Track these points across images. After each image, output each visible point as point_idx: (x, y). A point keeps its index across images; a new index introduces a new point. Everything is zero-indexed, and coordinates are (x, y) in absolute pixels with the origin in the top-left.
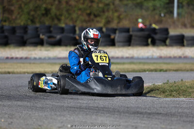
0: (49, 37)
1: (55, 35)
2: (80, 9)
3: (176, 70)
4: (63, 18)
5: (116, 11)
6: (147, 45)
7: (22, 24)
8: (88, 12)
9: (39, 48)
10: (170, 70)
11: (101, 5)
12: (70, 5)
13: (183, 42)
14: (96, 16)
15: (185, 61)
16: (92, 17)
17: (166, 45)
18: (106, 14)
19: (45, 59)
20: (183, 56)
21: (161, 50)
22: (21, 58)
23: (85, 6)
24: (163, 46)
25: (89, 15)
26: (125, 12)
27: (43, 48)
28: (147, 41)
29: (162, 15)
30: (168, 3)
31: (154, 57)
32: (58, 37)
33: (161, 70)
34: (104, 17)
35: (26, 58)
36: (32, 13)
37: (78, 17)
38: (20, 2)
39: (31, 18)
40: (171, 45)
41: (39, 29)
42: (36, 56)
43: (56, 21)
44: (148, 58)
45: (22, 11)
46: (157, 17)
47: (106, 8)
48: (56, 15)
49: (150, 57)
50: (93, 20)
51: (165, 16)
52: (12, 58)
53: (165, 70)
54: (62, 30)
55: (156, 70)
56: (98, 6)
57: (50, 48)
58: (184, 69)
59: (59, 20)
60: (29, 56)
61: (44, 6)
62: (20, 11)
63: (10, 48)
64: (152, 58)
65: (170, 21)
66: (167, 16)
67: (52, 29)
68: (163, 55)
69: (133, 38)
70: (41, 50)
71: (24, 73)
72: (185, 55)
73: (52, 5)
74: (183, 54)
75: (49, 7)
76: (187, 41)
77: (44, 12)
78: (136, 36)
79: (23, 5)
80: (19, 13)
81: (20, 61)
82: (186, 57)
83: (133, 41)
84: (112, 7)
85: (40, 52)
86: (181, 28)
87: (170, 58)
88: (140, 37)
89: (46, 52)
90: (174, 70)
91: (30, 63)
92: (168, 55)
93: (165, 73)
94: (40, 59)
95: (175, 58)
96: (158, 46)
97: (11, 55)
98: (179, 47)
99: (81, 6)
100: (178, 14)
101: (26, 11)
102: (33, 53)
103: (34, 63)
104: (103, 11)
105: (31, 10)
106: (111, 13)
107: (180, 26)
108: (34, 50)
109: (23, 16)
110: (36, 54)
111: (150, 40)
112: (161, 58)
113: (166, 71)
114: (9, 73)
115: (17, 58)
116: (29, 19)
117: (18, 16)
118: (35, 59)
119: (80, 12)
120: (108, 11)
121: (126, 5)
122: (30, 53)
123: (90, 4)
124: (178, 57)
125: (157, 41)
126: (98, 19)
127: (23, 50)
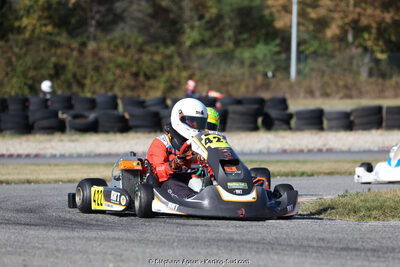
0: (76, 117)
1: (86, 114)
2: (119, 66)
3: (331, 174)
4: (88, 82)
5: (185, 68)
6: (255, 129)
7: (13, 93)
8: (134, 69)
9: (57, 137)
10: (319, 174)
11: (158, 58)
12: (100, 59)
13: (321, 123)
14: (148, 77)
15: (332, 157)
16: (142, 79)
17: (290, 129)
18: (167, 73)
19: (71, 156)
20: (324, 149)
21: (283, 137)
22: (28, 156)
23: (127, 60)
24: (285, 130)
25: (136, 75)
26: (201, 69)
27: (65, 137)
28: (256, 122)
29: (270, 74)
30: (279, 53)
31: (271, 151)
32: (92, 116)
33: (302, 174)
34: (164, 79)
35: (37, 156)
36: (32, 73)
37: (115, 81)
38: (9, 54)
39: (30, 82)
40: (299, 129)
41: (49, 103)
42: (54, 152)
43: (75, 88)
44: (260, 153)
45: (14, 70)
46: (260, 78)
47: (165, 63)
48: (74, 76)
49: (265, 151)
50: (143, 86)
51: (274, 76)
52: (11, 156)
53: (309, 173)
54: (92, 104)
55: (293, 175)
56: (152, 60)
57: (77, 136)
58: (343, 171)
59: (82, 85)
60: (42, 152)
61: (53, 59)
62: (9, 69)
63: (4, 136)
64: (269, 153)
65: (283, 84)
66: (279, 75)
67: (73, 102)
68: (287, 147)
69: (230, 116)
70: (61, 141)
71: (56, 181)
72: (328, 147)
73: (67, 59)
74: (325, 145)
75: (63, 61)
76: (329, 120)
77: (52, 72)
78: (235, 112)
79: (14, 59)
80: (7, 74)
81: (28, 160)
82: (330, 151)
83: (229, 123)
84: (177, 60)
85: (60, 144)
86: (305, 98)
87: (301, 151)
88: (242, 114)
89: (72, 145)
90: (326, 174)
91: (50, 165)
92: (298, 147)
93: (311, 178)
94: (62, 156)
95: (310, 151)
96: (276, 130)
97: (7, 150)
98: (314, 132)
99: (120, 60)
100: (299, 72)
101: (19, 69)
102: (48, 145)
103: (56, 165)
104: (162, 69)
105: (29, 68)
106: (175, 72)
107: (302, 95)
108: (50, 141)
109: (15, 80)
110: (52, 147)
111: (260, 120)
112: (284, 152)
113: (312, 175)
114: (29, 182)
115: (19, 156)
116: (25, 84)
117: (6, 79)
118: (54, 156)
119: (118, 72)
120: (170, 69)
121: (202, 57)
122: (42, 146)
123: (136, 57)
124: (315, 150)
125: (276, 122)
126: (152, 83)
127: (28, 141)
